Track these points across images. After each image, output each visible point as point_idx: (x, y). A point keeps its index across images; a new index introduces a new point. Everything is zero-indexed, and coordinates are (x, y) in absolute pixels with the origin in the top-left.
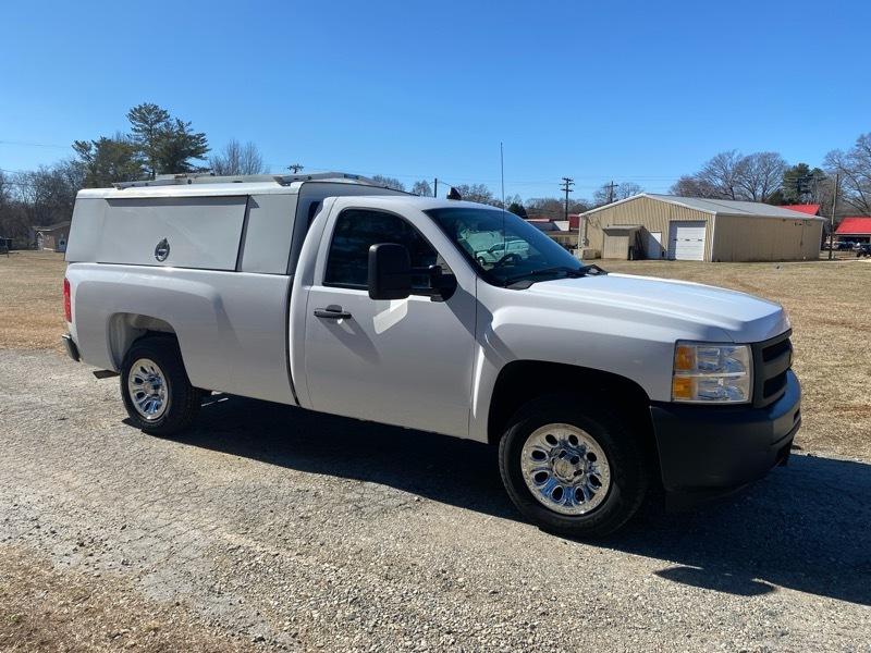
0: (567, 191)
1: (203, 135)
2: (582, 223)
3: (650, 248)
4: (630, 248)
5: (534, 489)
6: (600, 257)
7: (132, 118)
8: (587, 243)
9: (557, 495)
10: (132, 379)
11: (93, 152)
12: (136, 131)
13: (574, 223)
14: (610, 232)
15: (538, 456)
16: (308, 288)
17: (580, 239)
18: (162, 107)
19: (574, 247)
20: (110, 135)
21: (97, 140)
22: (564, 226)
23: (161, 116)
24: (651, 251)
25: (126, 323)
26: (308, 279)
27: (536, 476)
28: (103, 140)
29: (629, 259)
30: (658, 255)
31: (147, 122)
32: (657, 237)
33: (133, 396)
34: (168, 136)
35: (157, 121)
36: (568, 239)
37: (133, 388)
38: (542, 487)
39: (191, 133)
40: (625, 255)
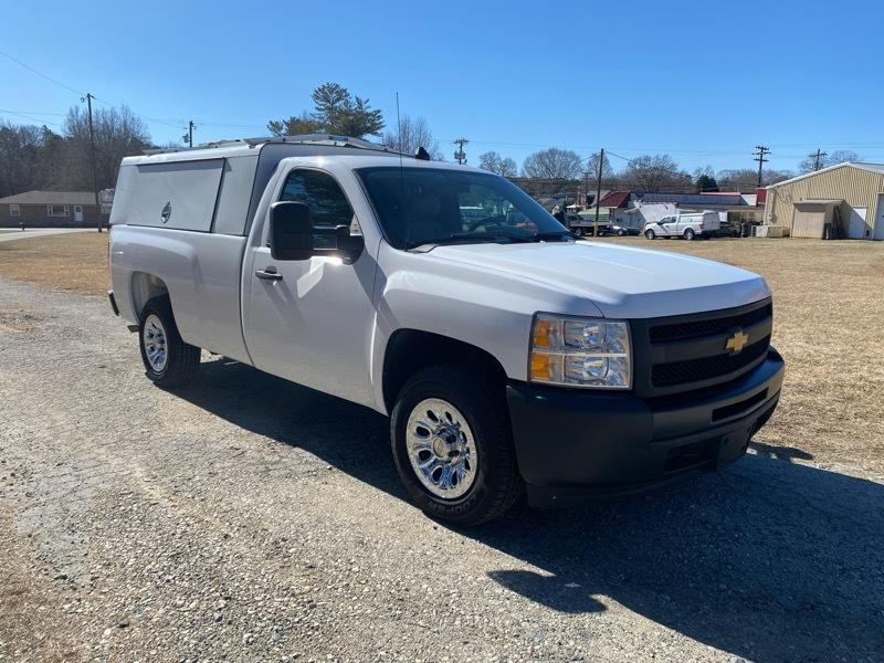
0: (761, 160)
1: (379, 111)
2: (770, 196)
3: (851, 226)
4: (826, 226)
5: (417, 467)
6: (788, 236)
7: (316, 97)
8: (774, 219)
9: (437, 476)
10: (146, 334)
11: (283, 131)
12: (319, 109)
13: (761, 197)
14: (803, 208)
15: (422, 432)
16: (255, 249)
17: (766, 215)
18: (342, 87)
19: (758, 224)
20: (298, 115)
21: (288, 119)
22: (751, 200)
23: (343, 94)
24: (852, 228)
25: (149, 281)
26: (256, 243)
27: (420, 454)
28: (293, 119)
29: (824, 238)
30: (862, 233)
31: (328, 101)
32: (862, 213)
33: (148, 348)
34: (347, 114)
35: (338, 100)
36: (752, 214)
37: (147, 341)
38: (425, 465)
39: (369, 111)
40: (819, 234)
